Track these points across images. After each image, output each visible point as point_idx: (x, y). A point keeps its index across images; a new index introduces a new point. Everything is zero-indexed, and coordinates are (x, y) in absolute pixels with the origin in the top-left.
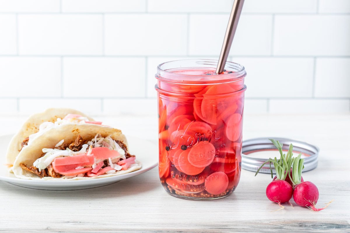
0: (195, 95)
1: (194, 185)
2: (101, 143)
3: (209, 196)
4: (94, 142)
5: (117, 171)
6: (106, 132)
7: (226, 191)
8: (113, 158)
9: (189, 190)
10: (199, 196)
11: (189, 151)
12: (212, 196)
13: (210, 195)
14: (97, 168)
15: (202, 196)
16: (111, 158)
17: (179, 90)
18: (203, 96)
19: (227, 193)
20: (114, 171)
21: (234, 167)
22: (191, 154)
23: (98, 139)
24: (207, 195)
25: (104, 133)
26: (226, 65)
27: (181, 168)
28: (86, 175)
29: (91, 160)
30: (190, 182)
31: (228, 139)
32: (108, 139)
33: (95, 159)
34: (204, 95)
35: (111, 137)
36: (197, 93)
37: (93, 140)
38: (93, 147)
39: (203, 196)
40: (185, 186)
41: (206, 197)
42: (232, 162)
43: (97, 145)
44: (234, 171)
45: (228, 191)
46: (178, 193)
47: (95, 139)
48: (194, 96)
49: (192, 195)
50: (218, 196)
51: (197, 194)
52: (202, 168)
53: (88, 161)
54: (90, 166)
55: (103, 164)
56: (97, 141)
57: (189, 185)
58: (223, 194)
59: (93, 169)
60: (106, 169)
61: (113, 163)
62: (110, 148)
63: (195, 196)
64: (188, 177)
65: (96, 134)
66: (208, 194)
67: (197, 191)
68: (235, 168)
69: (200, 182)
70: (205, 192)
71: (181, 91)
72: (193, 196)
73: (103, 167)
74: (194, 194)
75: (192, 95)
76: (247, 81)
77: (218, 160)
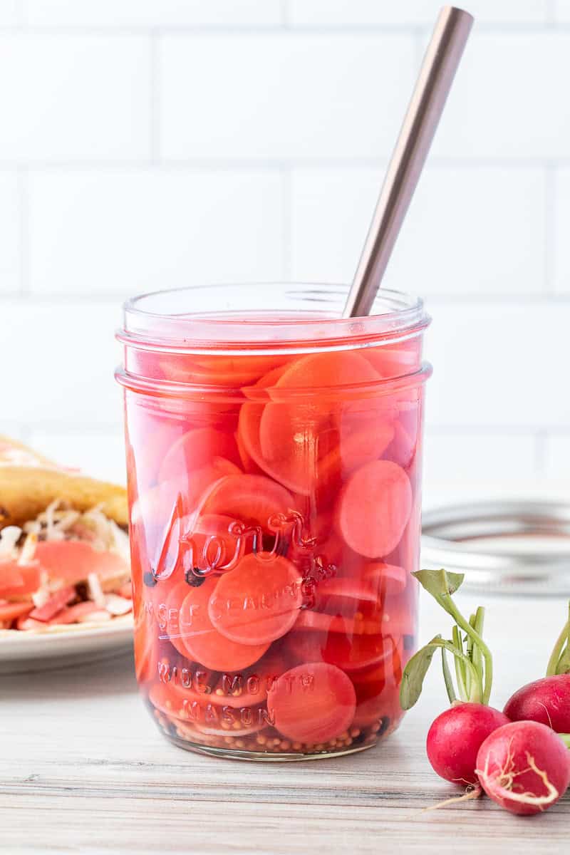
0: (245, 390)
1: (230, 707)
2: (70, 531)
3: (284, 746)
4: (44, 526)
5: (114, 616)
6: (87, 496)
7: (350, 731)
8: (105, 577)
9: (217, 726)
10: (251, 747)
11: (213, 587)
12: (297, 747)
13: (291, 743)
14: (48, 605)
15: (261, 745)
16: (99, 577)
17: (189, 373)
18: (266, 396)
19: (353, 739)
20: (106, 616)
21: (377, 650)
22: (219, 597)
23: (58, 516)
24: (277, 742)
25: (78, 497)
26: (376, 299)
27: (187, 645)
28: (14, 624)
29: (31, 580)
30: (218, 696)
31: (350, 549)
32: (94, 516)
33: (44, 577)
34: (268, 390)
35: (103, 511)
36: (253, 382)
37: (42, 517)
38: (42, 538)
39: (264, 745)
40: (201, 708)
41: (276, 750)
42: (370, 632)
43: (55, 535)
44: (380, 665)
45: (356, 733)
46: (184, 734)
47: (48, 516)
48: (241, 395)
49: (227, 741)
50: (320, 747)
51: (247, 739)
52: (261, 646)
53: (20, 583)
54: (27, 597)
55: (72, 596)
56: (55, 522)
57: (213, 705)
58: (338, 740)
59: (34, 607)
60: (78, 610)
61: (105, 593)
62: (98, 546)
63: (239, 744)
64: (213, 679)
65: (51, 500)
66: (282, 739)
67: (243, 728)
68: (382, 652)
69: (251, 698)
70: (271, 733)
71: (193, 374)
72: (231, 747)
73: (72, 604)
74: (235, 738)
75: (235, 389)
76: (432, 350)
77: (311, 619)
